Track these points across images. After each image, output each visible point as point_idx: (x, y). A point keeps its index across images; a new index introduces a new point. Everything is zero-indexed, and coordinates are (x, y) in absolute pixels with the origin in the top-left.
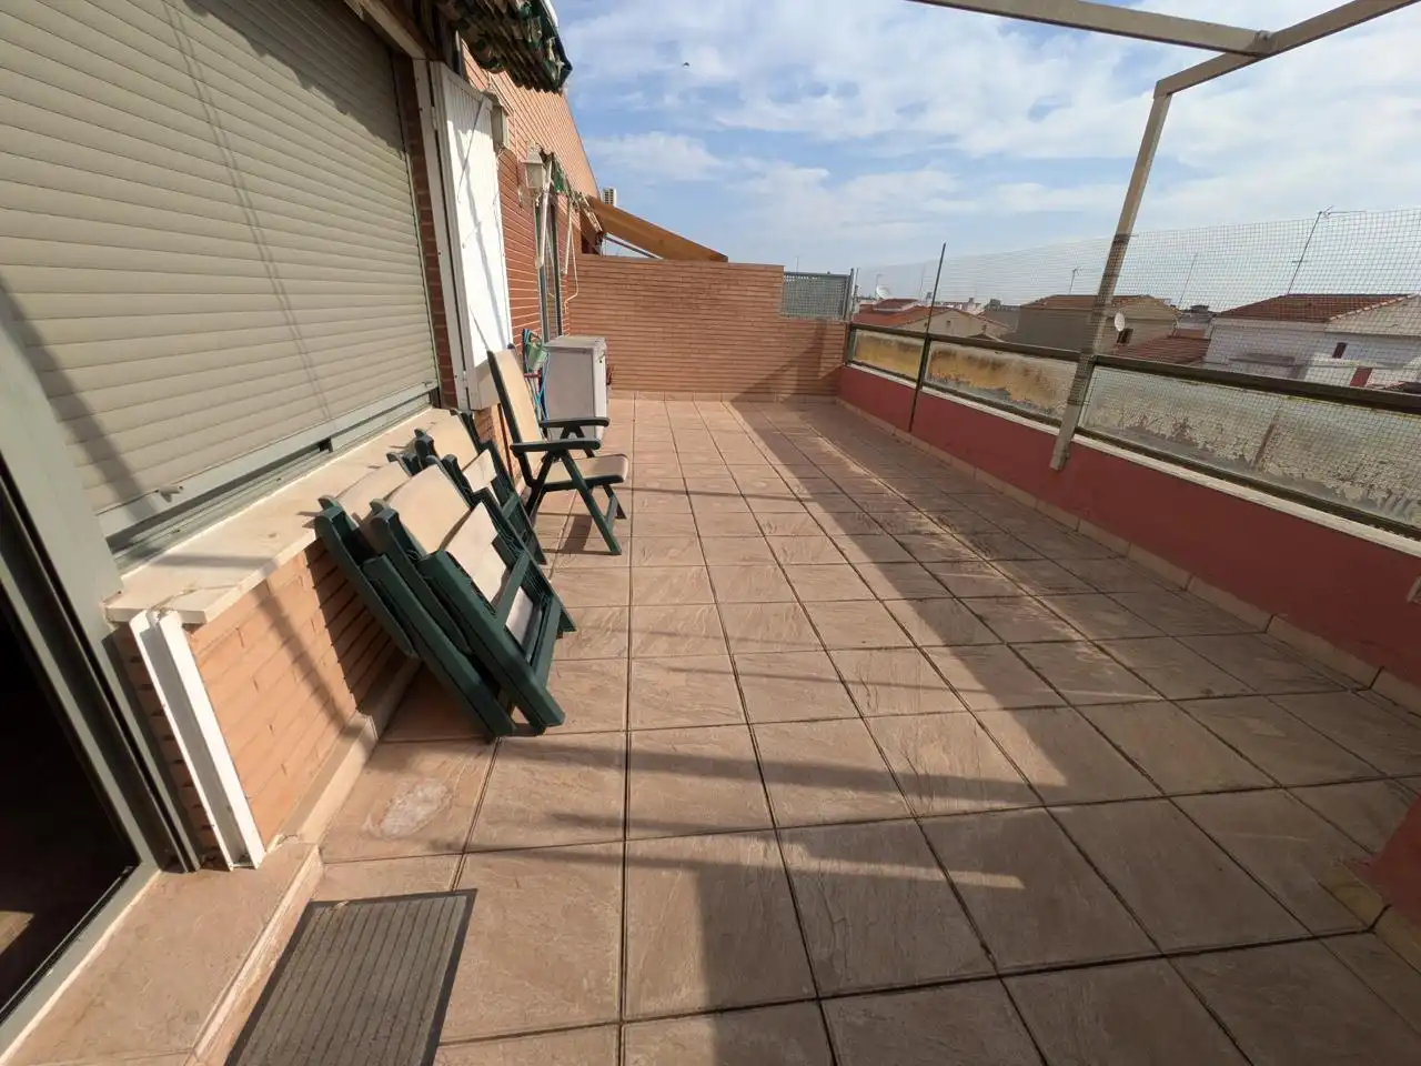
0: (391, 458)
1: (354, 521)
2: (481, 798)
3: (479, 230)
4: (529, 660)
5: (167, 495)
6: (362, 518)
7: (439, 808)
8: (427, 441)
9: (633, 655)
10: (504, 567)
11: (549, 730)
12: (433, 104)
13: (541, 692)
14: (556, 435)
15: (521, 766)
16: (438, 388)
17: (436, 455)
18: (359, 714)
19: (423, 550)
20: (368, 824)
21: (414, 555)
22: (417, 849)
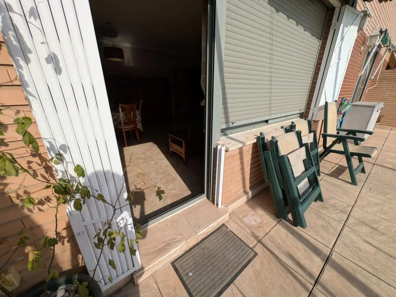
0: (282, 127)
1: (266, 141)
2: (270, 231)
3: (339, 61)
4: (301, 201)
5: (233, 124)
6: (268, 140)
7: (258, 225)
8: (294, 125)
9: (347, 224)
10: (304, 169)
11: (299, 227)
12: (337, 21)
13: (301, 214)
14: (343, 134)
15: (285, 231)
16: (303, 113)
17: (295, 129)
18: (249, 190)
19: (281, 154)
20: (240, 216)
21: (277, 154)
22: (248, 230)
